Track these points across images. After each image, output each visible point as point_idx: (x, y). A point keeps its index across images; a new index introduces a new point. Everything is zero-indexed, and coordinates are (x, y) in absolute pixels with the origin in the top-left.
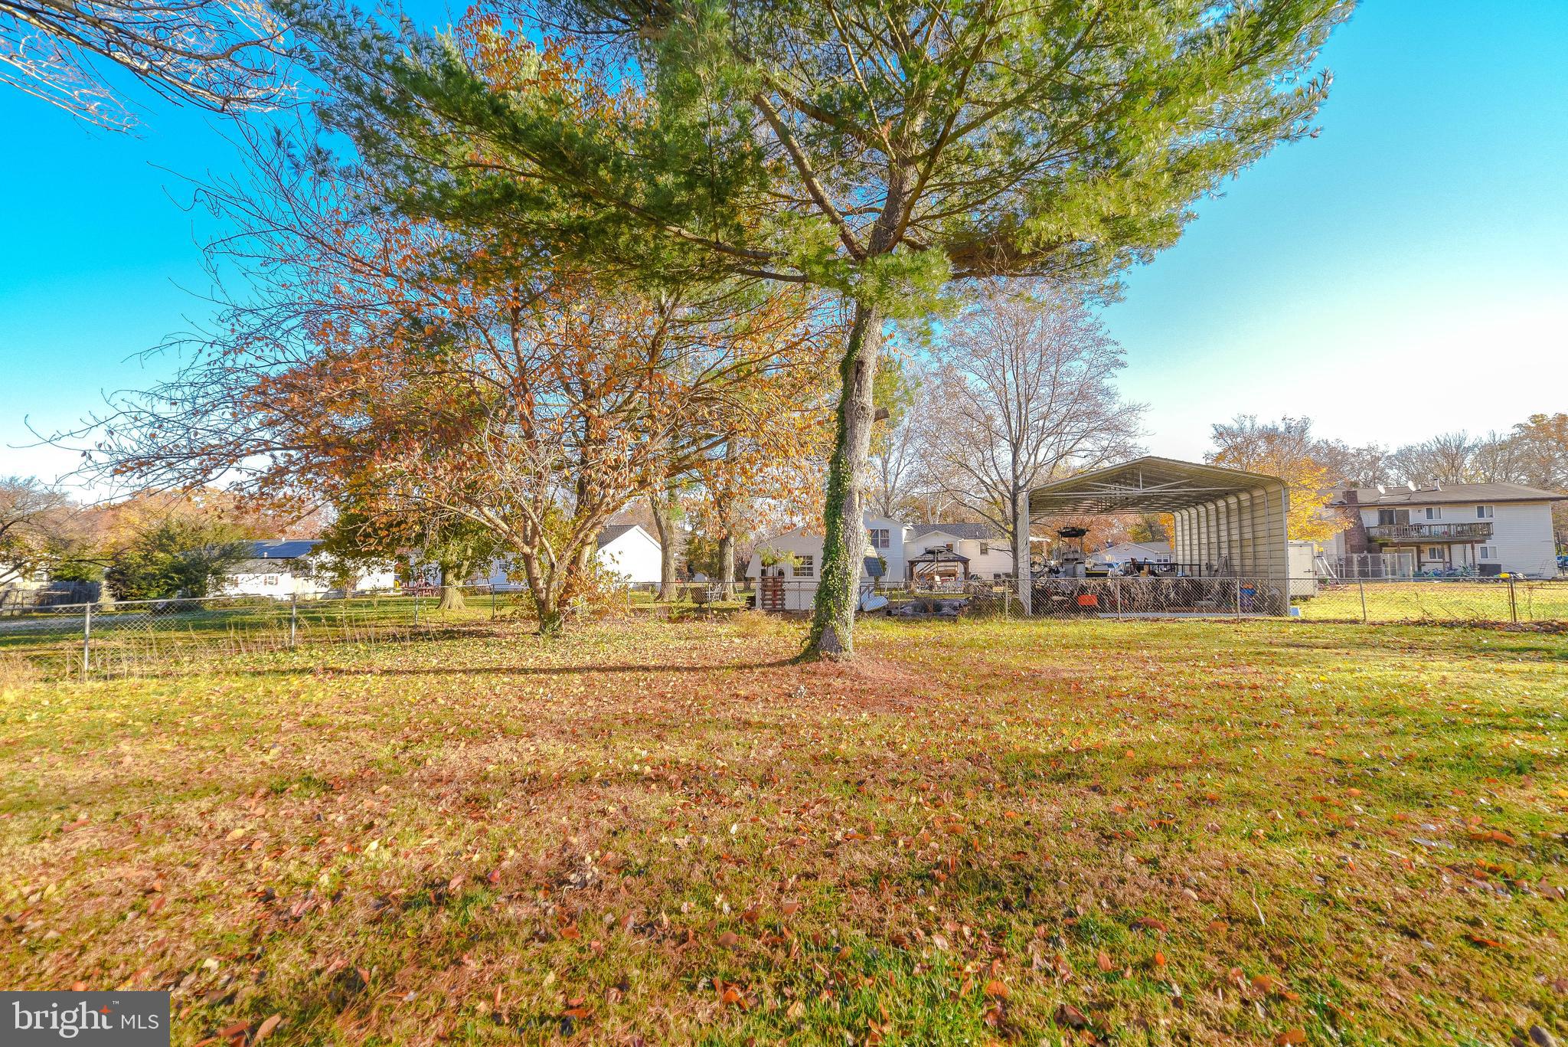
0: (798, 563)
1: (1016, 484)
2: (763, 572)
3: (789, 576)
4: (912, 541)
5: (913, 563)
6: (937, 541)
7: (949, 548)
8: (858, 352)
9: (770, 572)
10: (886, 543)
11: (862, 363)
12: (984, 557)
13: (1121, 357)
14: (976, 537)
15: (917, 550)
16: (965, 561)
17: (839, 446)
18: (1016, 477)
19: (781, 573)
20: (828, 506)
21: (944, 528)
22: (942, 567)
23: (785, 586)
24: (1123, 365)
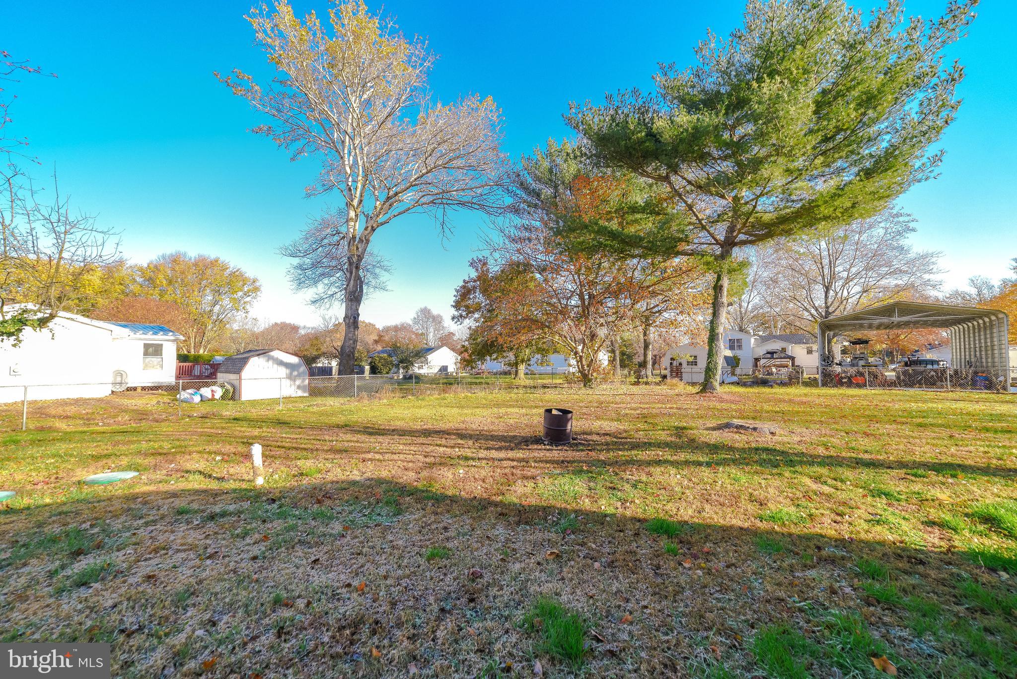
0: (691, 359)
1: (827, 312)
2: (671, 364)
3: (684, 365)
4: (758, 346)
5: (757, 360)
6: (776, 346)
7: (784, 350)
8: (720, 282)
9: (675, 363)
10: (740, 347)
11: (722, 286)
12: (810, 355)
13: (912, 225)
14: (804, 343)
15: (761, 351)
16: (793, 359)
17: (713, 317)
18: (827, 307)
19: (680, 364)
20: (709, 339)
21: (781, 338)
22: (778, 362)
23: (683, 370)
24: (914, 230)
